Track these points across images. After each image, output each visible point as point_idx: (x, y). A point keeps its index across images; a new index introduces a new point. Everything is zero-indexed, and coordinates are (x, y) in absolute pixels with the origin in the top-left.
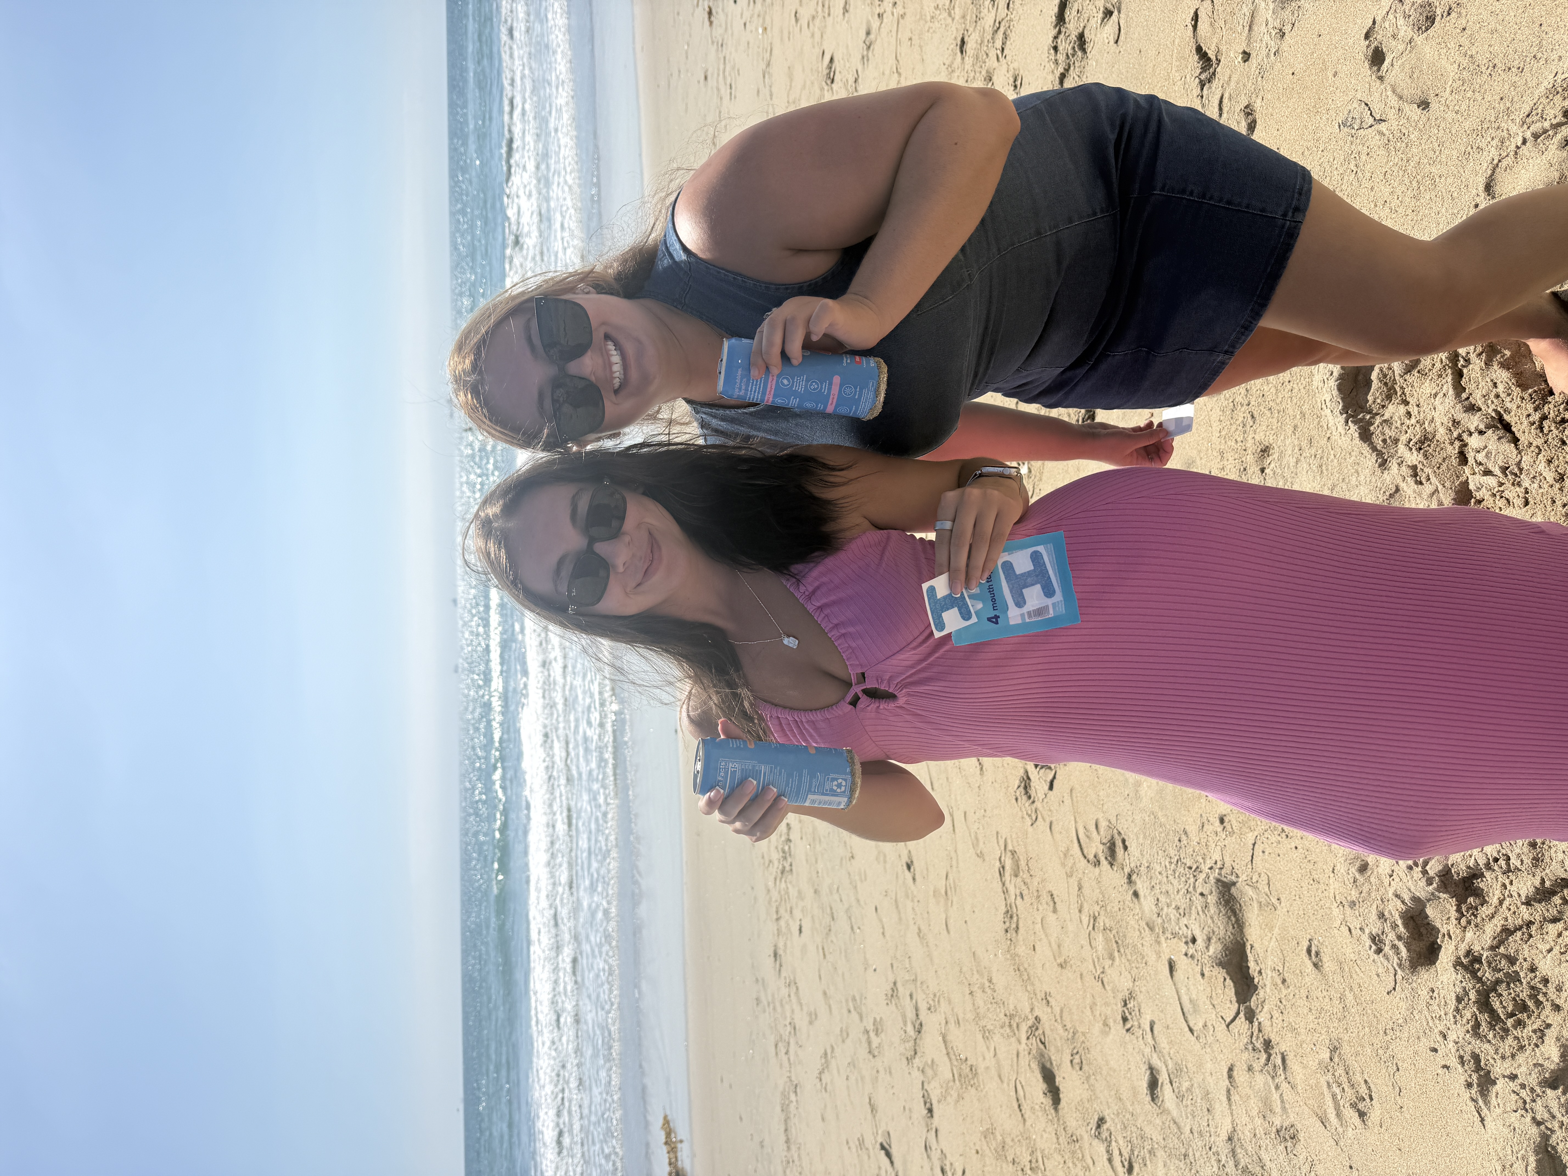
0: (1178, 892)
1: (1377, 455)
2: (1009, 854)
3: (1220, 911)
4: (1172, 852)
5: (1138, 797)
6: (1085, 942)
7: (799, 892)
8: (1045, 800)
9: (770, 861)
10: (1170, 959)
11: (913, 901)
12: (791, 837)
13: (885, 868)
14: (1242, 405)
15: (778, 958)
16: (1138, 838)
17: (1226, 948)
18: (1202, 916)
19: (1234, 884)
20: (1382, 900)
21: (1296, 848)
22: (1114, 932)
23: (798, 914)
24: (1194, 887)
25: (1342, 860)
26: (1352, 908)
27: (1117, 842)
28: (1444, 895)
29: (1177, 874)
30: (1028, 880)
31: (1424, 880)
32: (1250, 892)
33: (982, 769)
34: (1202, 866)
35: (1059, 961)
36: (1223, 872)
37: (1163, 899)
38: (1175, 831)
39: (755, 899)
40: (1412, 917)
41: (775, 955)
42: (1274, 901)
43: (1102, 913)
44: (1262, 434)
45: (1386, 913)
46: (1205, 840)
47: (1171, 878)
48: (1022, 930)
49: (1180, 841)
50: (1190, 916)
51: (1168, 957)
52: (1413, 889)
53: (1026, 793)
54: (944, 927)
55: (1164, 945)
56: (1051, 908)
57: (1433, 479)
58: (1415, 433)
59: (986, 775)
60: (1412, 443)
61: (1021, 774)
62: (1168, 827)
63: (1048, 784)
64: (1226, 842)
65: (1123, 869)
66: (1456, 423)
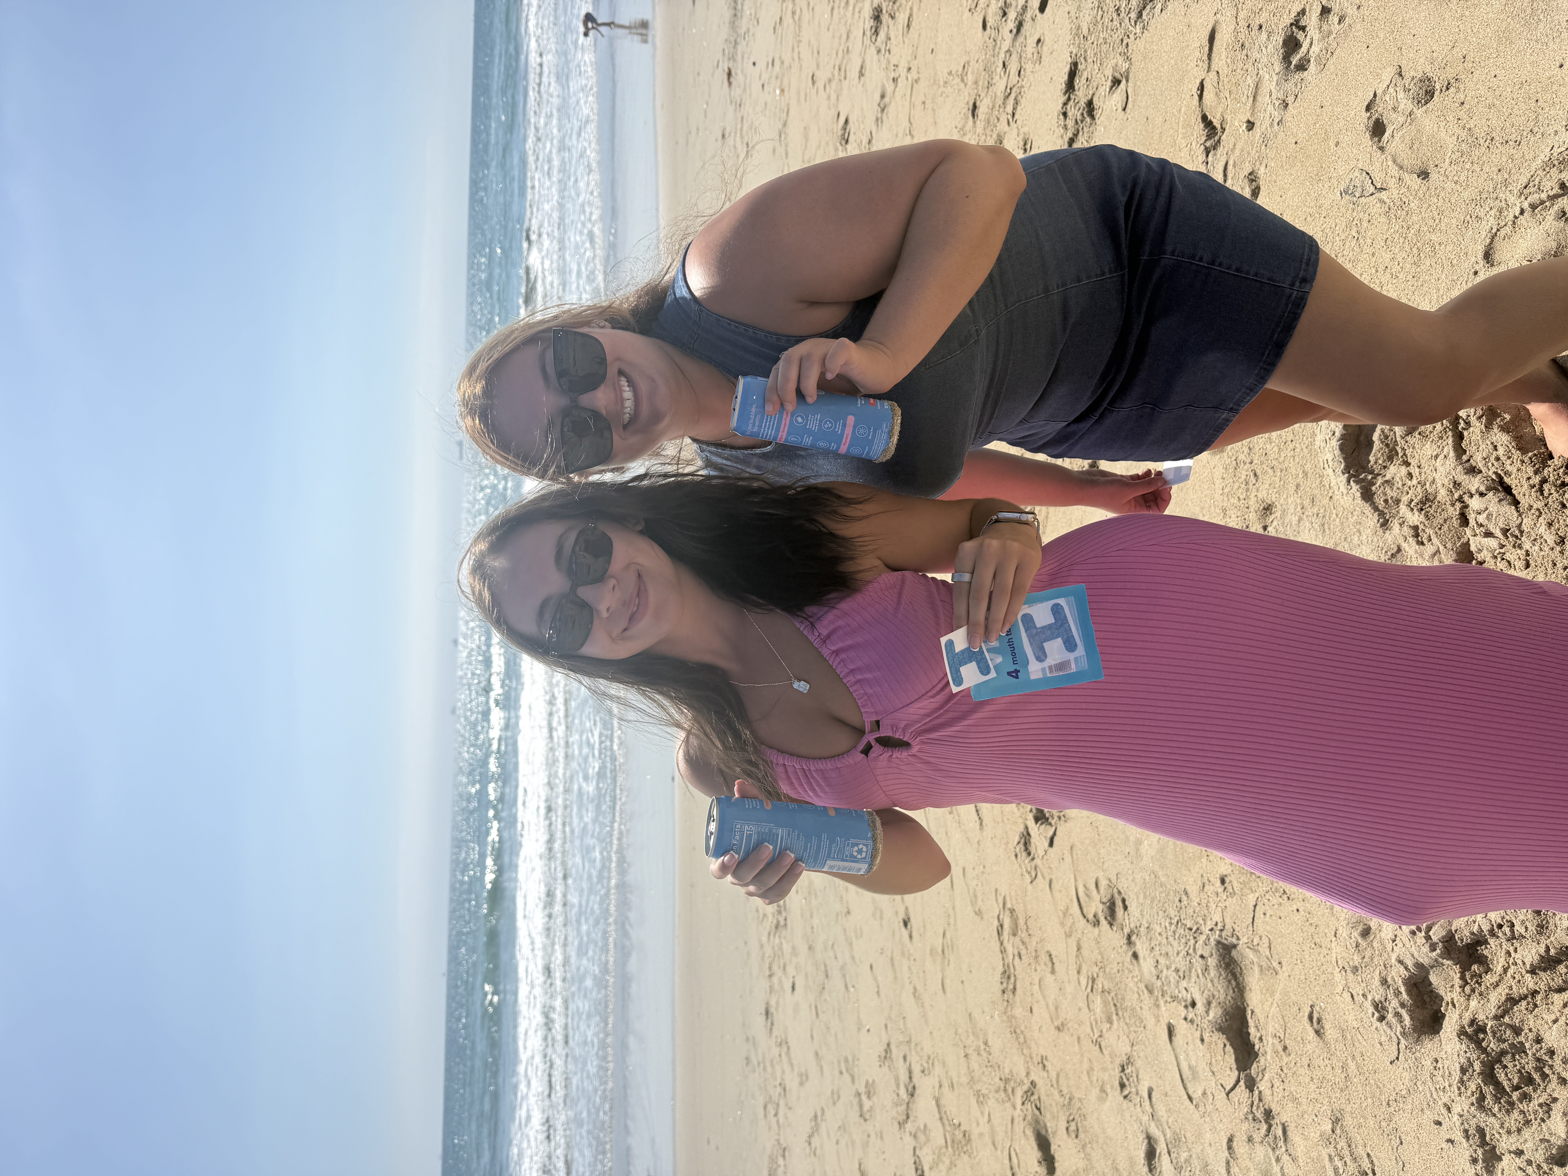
0: (1178, 953)
1: (1379, 515)
2: (1007, 912)
3: (1221, 975)
4: (1172, 913)
5: (1139, 856)
6: (1083, 1005)
7: (794, 948)
8: (1045, 857)
9: (765, 915)
10: (1170, 1023)
11: (909, 959)
13: (881, 925)
14: (1245, 463)
15: (770, 1016)
16: (1138, 898)
17: (1226, 1013)
18: (1202, 979)
19: (1235, 946)
20: (1385, 965)
21: (1298, 910)
22: (1113, 994)
23: (791, 970)
24: (1194, 949)
25: (1344, 923)
26: (1354, 973)
27: (1117, 902)
28: (1448, 962)
29: (1177, 935)
30: (1026, 940)
31: (1427, 946)
32: (1250, 955)
33: (981, 824)
34: (1203, 927)
35: (1056, 1024)
36: (1224, 934)
37: (1162, 961)
38: (1176, 891)
39: (748, 954)
40: (1415, 984)
41: (767, 1013)
42: (1275, 964)
43: (1101, 974)
44: (1264, 492)
45: (1389, 980)
46: (1206, 901)
47: (1171, 939)
48: (1019, 991)
49: (1180, 901)
50: (1190, 979)
51: (1167, 1021)
52: (1416, 955)
53: (1026, 849)
54: (941, 987)
55: (1163, 1008)
56: (1050, 969)
57: (1435, 540)
58: (1417, 494)
59: (985, 828)
60: (1413, 504)
61: (1021, 828)
62: (1168, 886)
63: (1048, 841)
64: (1227, 903)
65: (1122, 929)
66: (1457, 485)
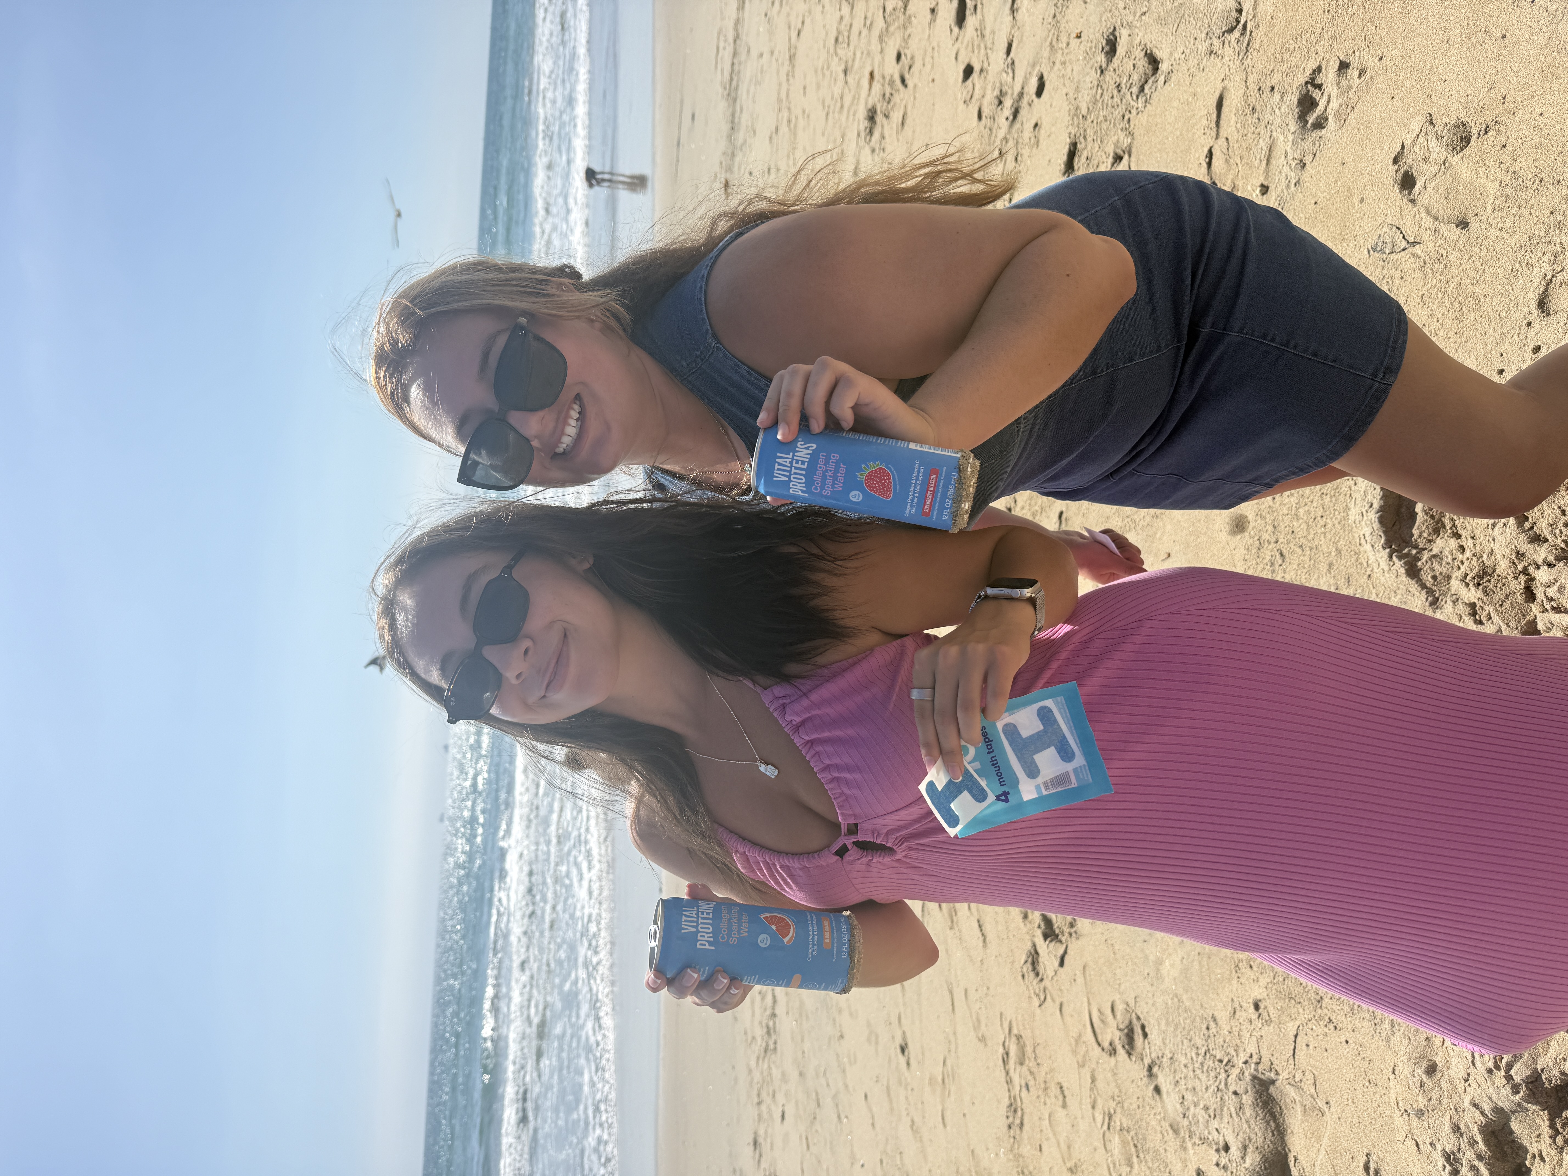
0: (1207, 1089)
1: (1427, 593)
2: (1014, 1039)
3: (1257, 1115)
4: (1199, 1042)
5: (1159, 977)
6: (1099, 1144)
7: (783, 1074)
8: (1055, 978)
9: (754, 1038)
10: (1199, 1169)
11: (906, 1089)
12: (777, 1012)
15: (758, 1147)
16: (1159, 1024)
17: (1265, 1160)
18: (1236, 1120)
19: (1273, 1082)
20: (1456, 1110)
21: (1347, 1042)
22: (1132, 1133)
23: (781, 1098)
24: (1226, 1084)
25: (1405, 1058)
26: (1419, 1118)
27: (1135, 1028)
28: (1534, 1107)
29: (1205, 1069)
30: (1035, 1070)
31: (1509, 1087)
32: (1292, 1092)
33: (984, 941)
34: (1235, 1060)
35: (1069, 1165)
36: (1260, 1067)
37: (1189, 1096)
38: (1203, 1018)
39: (736, 1080)
40: (1493, 1132)
41: (755, 1143)
42: (1321, 1104)
43: (1119, 1110)
45: (1462, 1126)
46: (1237, 1029)
47: (1198, 1072)
48: (1026, 1127)
49: (1208, 1028)
50: (1221, 1119)
51: (1195, 1167)
52: (1494, 1098)
53: (1034, 969)
54: (940, 1119)
55: (1191, 1152)
56: (1060, 1103)
57: (1495, 618)
58: (1471, 567)
59: (989, 945)
60: (1468, 578)
61: (1028, 946)
62: (1194, 1012)
63: (1059, 960)
64: (1263, 1032)
65: (1142, 1060)
66: (1520, 555)
